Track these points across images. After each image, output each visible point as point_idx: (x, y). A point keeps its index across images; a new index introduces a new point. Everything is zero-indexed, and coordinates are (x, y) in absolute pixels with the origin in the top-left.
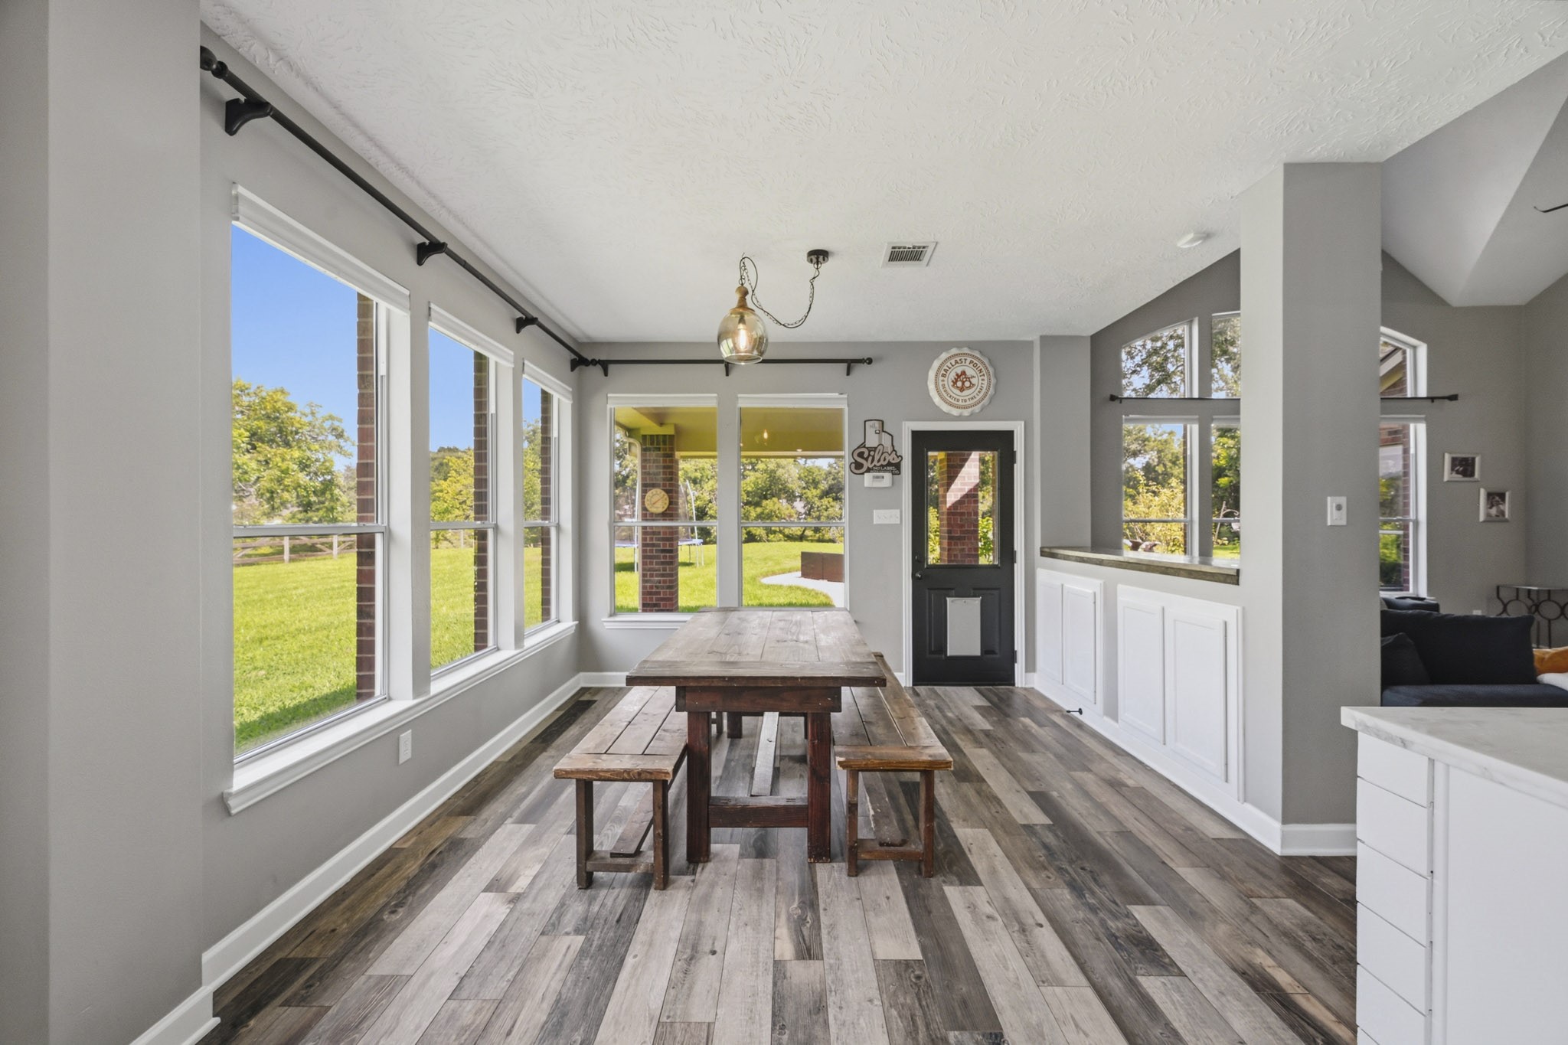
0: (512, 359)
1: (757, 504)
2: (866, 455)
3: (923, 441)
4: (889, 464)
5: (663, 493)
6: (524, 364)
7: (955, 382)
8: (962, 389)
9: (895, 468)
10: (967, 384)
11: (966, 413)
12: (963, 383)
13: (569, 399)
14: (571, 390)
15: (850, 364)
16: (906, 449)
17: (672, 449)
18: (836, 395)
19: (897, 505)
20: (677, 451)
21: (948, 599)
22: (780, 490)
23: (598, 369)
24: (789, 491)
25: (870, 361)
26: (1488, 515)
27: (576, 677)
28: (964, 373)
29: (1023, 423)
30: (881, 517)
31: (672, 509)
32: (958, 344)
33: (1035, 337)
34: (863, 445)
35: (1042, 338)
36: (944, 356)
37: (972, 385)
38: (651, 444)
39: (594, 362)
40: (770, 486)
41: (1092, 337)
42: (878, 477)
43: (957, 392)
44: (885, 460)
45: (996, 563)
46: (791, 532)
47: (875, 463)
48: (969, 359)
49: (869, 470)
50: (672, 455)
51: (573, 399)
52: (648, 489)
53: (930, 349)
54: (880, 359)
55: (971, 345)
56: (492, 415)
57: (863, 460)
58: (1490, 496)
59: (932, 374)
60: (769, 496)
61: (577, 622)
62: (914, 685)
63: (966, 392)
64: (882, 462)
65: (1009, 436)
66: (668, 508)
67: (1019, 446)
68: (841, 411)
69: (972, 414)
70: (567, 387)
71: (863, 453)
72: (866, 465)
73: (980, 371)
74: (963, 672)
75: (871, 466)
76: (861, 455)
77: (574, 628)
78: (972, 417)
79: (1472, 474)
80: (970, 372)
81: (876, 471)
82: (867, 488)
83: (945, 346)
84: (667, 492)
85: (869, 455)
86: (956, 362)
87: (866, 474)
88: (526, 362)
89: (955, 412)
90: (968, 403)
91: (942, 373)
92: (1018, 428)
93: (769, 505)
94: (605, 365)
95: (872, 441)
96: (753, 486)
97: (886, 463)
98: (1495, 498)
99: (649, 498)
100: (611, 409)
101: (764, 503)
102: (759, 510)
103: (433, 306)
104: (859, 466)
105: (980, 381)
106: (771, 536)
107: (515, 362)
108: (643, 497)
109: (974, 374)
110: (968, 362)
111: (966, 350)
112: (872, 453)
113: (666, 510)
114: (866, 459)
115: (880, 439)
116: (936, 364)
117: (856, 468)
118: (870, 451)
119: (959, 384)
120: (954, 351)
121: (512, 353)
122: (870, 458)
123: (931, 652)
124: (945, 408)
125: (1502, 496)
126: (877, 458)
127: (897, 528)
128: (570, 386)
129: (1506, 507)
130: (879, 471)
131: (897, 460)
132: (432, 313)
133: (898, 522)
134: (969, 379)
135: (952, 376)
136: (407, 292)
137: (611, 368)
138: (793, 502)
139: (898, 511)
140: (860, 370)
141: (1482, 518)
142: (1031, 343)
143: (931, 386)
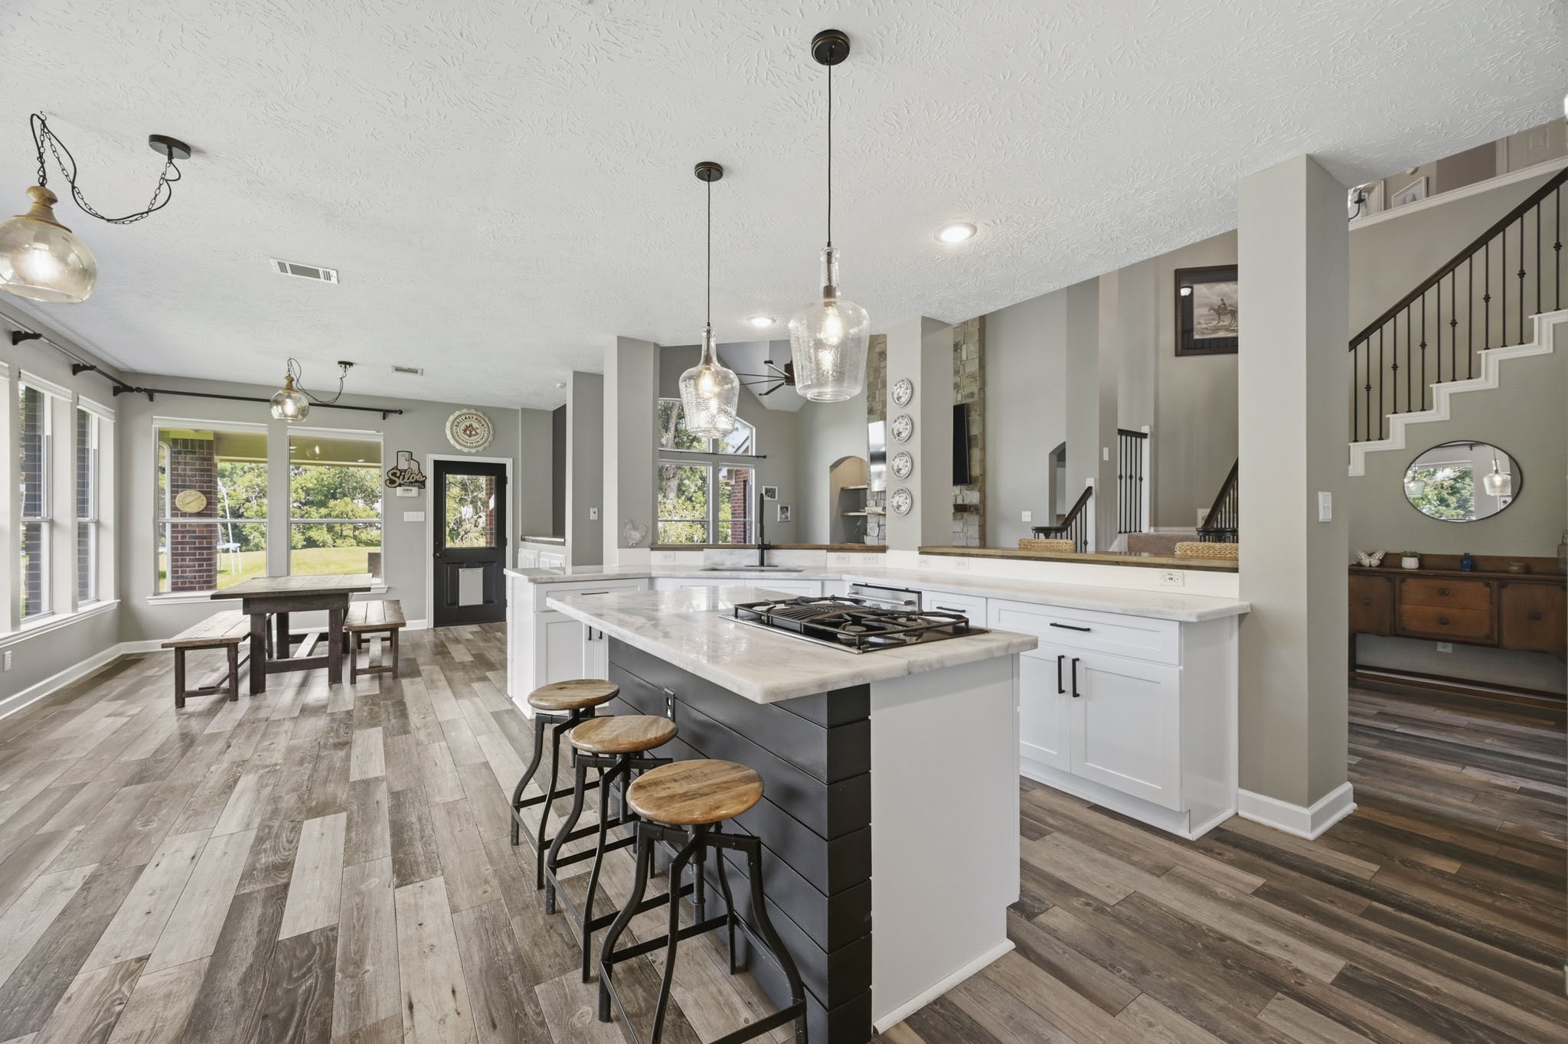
0: (70, 396)
1: (322, 504)
2: (398, 475)
3: (442, 469)
4: (417, 481)
5: (199, 494)
6: (78, 398)
7: (465, 431)
8: (470, 436)
9: (422, 484)
10: (474, 433)
11: (473, 451)
12: (471, 432)
13: (111, 419)
14: (113, 411)
15: (385, 413)
16: (429, 473)
17: (211, 454)
18: (374, 432)
19: (422, 508)
20: (217, 455)
21: (460, 570)
22: (355, 488)
23: (144, 396)
24: (366, 490)
25: (401, 412)
26: (781, 518)
27: (119, 645)
28: (471, 425)
29: (512, 459)
30: (410, 516)
31: (211, 509)
32: (469, 407)
33: (519, 408)
34: (396, 468)
35: (522, 409)
36: (457, 413)
37: (477, 434)
38: (184, 448)
39: (139, 390)
40: (341, 483)
41: (554, 411)
42: (408, 490)
43: (467, 437)
44: (413, 478)
45: (493, 546)
46: (369, 537)
47: (406, 480)
48: (475, 417)
49: (400, 485)
50: (210, 459)
51: (116, 419)
52: (180, 490)
53: (448, 408)
54: (409, 411)
55: (477, 408)
56: (47, 436)
57: (395, 478)
58: (781, 508)
59: (448, 424)
60: (338, 496)
61: (119, 600)
62: (434, 626)
63: (472, 438)
64: (411, 480)
65: (502, 467)
66: (206, 508)
67: (509, 473)
68: (379, 444)
69: (477, 452)
70: (111, 410)
71: (396, 473)
72: (398, 482)
73: (483, 425)
74: (470, 615)
75: (402, 482)
76: (394, 474)
77: (116, 605)
78: (477, 454)
79: (774, 497)
80: (475, 425)
81: (405, 485)
82: (399, 497)
83: (460, 407)
84: (204, 493)
85: (401, 475)
86: (466, 418)
87: (398, 488)
88: (80, 396)
89: (465, 450)
90: (474, 444)
91: (456, 424)
92: (509, 463)
93: (337, 505)
94: (151, 394)
95: (403, 465)
96: (315, 482)
97: (413, 481)
98: (784, 509)
99: (180, 499)
100: (155, 428)
101: (332, 503)
102: (323, 511)
103: (22, 371)
104: (392, 482)
105: (482, 432)
106: (339, 542)
107: (72, 399)
108: (173, 498)
109: (478, 426)
110: (474, 419)
111: (473, 411)
112: (403, 474)
113: (203, 510)
114: (399, 478)
115: (409, 464)
116: (452, 418)
117: (390, 483)
118: (401, 472)
119: (468, 432)
120: (465, 411)
121: (70, 392)
122: (402, 477)
123: (447, 605)
124: (458, 447)
125: (787, 508)
126: (407, 477)
127: (423, 524)
128: (112, 408)
129: (789, 514)
130: (409, 486)
131: (422, 479)
132: (22, 375)
133: (423, 520)
134: (475, 430)
135: (463, 427)
136: (7, 366)
137: (156, 395)
138: (373, 503)
139: (423, 513)
140: (392, 417)
141: (779, 520)
142: (518, 410)
143: (448, 432)
